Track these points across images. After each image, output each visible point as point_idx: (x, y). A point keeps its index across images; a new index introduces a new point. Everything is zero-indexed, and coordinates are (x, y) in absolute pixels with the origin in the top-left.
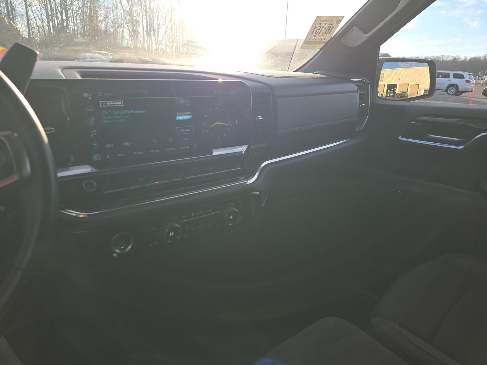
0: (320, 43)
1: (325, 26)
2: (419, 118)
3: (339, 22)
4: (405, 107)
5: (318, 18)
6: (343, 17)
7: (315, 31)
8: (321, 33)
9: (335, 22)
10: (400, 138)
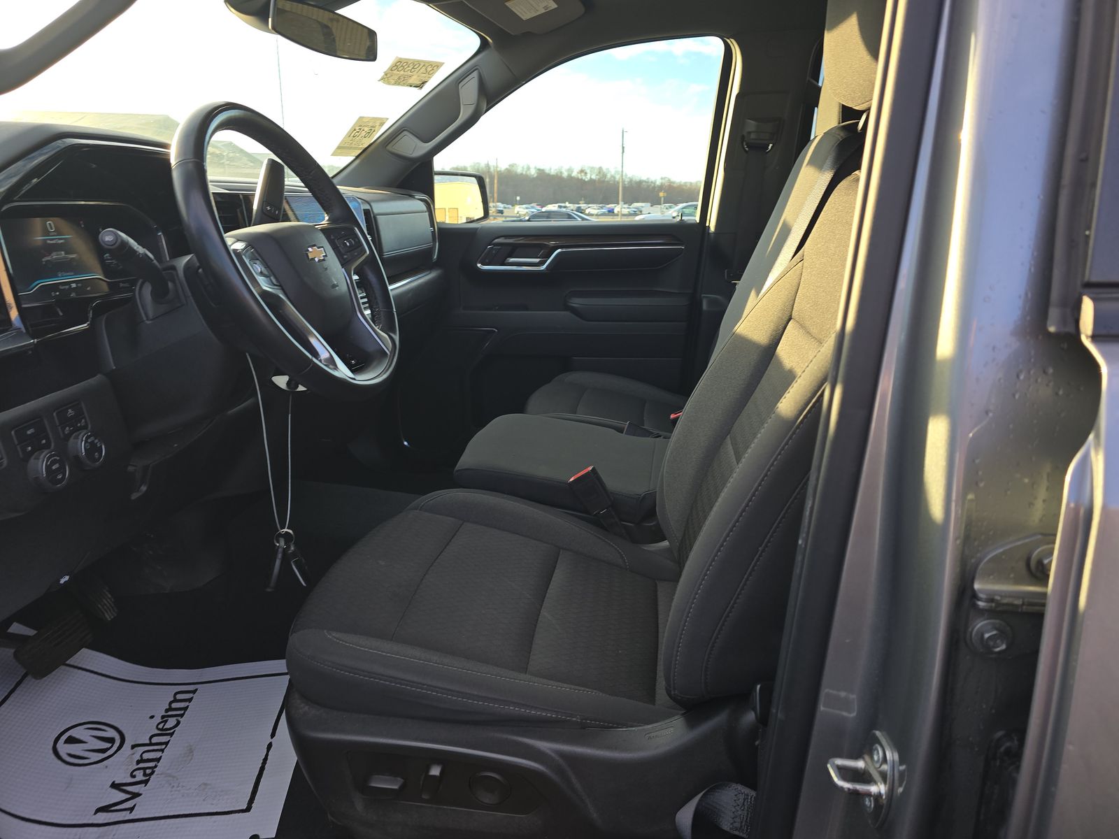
0: (355, 148)
1: (366, 129)
2: (496, 241)
3: (382, 124)
4: (476, 229)
5: (361, 118)
6: (388, 119)
7: (352, 135)
8: (360, 136)
9: (378, 124)
10: (479, 265)
